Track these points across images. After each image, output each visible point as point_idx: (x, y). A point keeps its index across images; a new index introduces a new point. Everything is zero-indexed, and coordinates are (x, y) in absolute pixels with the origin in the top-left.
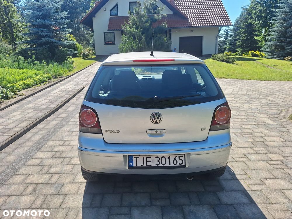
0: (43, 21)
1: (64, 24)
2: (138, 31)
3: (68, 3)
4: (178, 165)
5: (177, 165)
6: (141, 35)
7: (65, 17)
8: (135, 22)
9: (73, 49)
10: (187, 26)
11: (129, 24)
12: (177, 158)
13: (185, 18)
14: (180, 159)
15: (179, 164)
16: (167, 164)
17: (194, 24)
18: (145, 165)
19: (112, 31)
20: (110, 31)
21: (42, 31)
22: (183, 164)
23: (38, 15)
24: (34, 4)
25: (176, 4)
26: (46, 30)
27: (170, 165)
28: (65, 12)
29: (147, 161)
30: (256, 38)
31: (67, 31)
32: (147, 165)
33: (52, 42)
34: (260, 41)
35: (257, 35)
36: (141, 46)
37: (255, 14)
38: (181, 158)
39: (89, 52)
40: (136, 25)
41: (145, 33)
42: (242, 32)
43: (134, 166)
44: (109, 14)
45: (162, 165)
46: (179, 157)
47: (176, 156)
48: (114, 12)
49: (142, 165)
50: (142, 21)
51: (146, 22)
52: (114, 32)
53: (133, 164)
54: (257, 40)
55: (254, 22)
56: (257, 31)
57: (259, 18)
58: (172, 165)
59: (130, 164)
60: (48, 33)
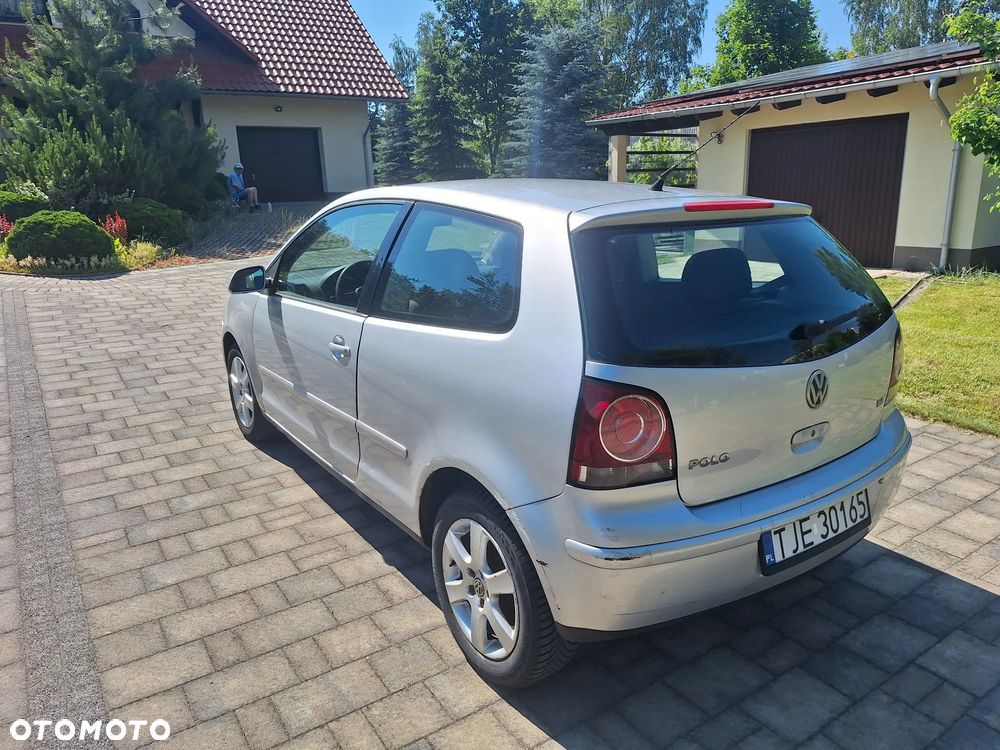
2: (83, 92)
6: (104, 108)
8: (58, 55)
10: (261, 87)
12: (855, 503)
13: (250, 61)
14: (859, 503)
15: (860, 516)
16: (842, 527)
17: (286, 86)
18: (801, 549)
22: (867, 515)
27: (846, 526)
29: (803, 534)
30: (465, 144)
32: (804, 546)
34: (476, 155)
35: (468, 138)
36: (122, 152)
37: (457, 70)
38: (860, 498)
40: (64, 67)
42: (424, 124)
43: (777, 561)
45: (832, 535)
46: (857, 496)
47: (853, 498)
49: (794, 552)
50: (96, 54)
51: (117, 58)
53: (774, 557)
54: (467, 150)
55: (457, 95)
56: (464, 123)
57: (466, 84)
59: (768, 557)
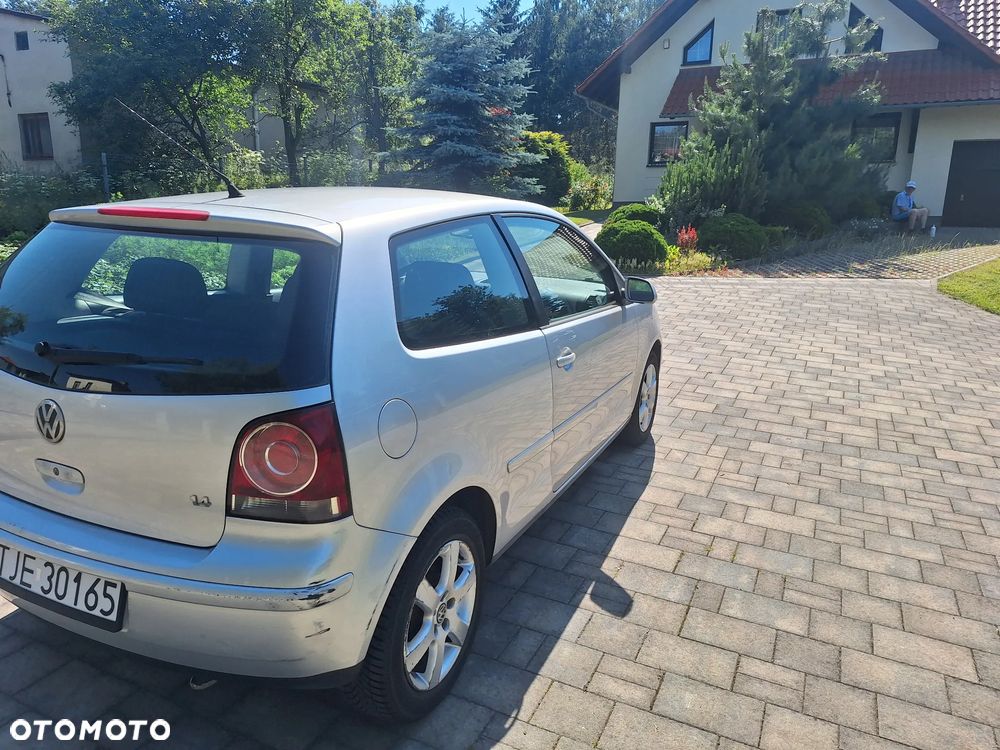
0: (451, 91)
1: (515, 99)
2: (746, 117)
3: (588, 30)
4: (96, 612)
5: (94, 612)
6: (753, 130)
7: (526, 75)
8: (740, 85)
9: (534, 179)
11: (720, 91)
12: (99, 589)
14: (106, 595)
15: (102, 611)
16: (68, 601)
18: (17, 581)
19: (677, 120)
20: (668, 120)
21: (445, 120)
22: (113, 617)
23: (442, 73)
24: (437, 40)
25: (963, 9)
26: (455, 117)
27: (75, 604)
28: (520, 60)
29: (24, 569)
31: (520, 122)
32: (22, 582)
33: (469, 156)
38: (110, 590)
39: (595, 191)
40: (744, 96)
41: (772, 124)
44: (681, 61)
45: (54, 598)
46: (107, 584)
47: (98, 580)
48: (696, 53)
49: (10, 578)
50: (769, 81)
51: (786, 83)
52: (687, 123)
58: (81, 606)
60: (460, 126)
